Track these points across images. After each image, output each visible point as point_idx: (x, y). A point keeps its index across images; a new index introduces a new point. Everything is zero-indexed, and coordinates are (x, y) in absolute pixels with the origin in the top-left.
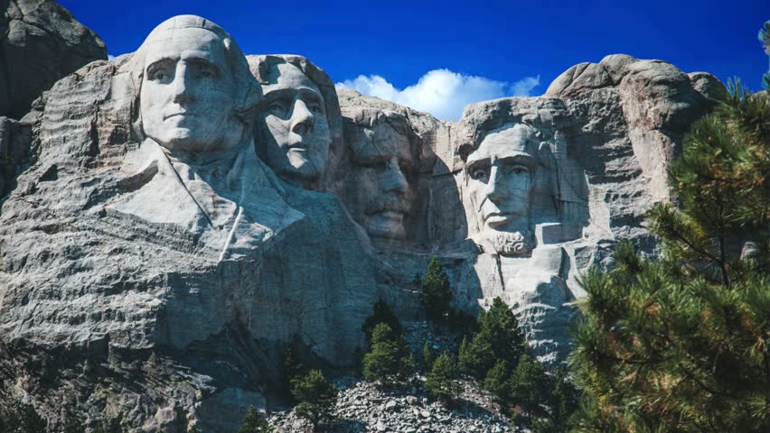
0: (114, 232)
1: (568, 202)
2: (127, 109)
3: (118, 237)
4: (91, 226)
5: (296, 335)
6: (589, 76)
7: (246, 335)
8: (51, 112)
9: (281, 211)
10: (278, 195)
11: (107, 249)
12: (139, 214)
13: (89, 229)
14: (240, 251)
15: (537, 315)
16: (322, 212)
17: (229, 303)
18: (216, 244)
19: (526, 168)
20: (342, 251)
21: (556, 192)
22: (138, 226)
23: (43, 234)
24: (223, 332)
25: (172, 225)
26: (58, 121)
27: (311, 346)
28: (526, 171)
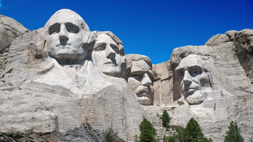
0: (36, 90)
1: (216, 84)
2: (41, 45)
3: (38, 91)
4: (27, 88)
5: (110, 129)
6: (221, 38)
7: (90, 128)
8: (12, 50)
9: (103, 82)
10: (102, 76)
11: (33, 96)
12: (46, 83)
13: (26, 89)
14: (87, 95)
15: (207, 124)
16: (120, 84)
17: (83, 115)
18: (77, 93)
19: (198, 71)
20: (128, 98)
21: (211, 80)
22: (46, 87)
23: (7, 91)
24: (81, 127)
25: (59, 86)
26: (15, 53)
27: (116, 134)
28: (198, 72)
